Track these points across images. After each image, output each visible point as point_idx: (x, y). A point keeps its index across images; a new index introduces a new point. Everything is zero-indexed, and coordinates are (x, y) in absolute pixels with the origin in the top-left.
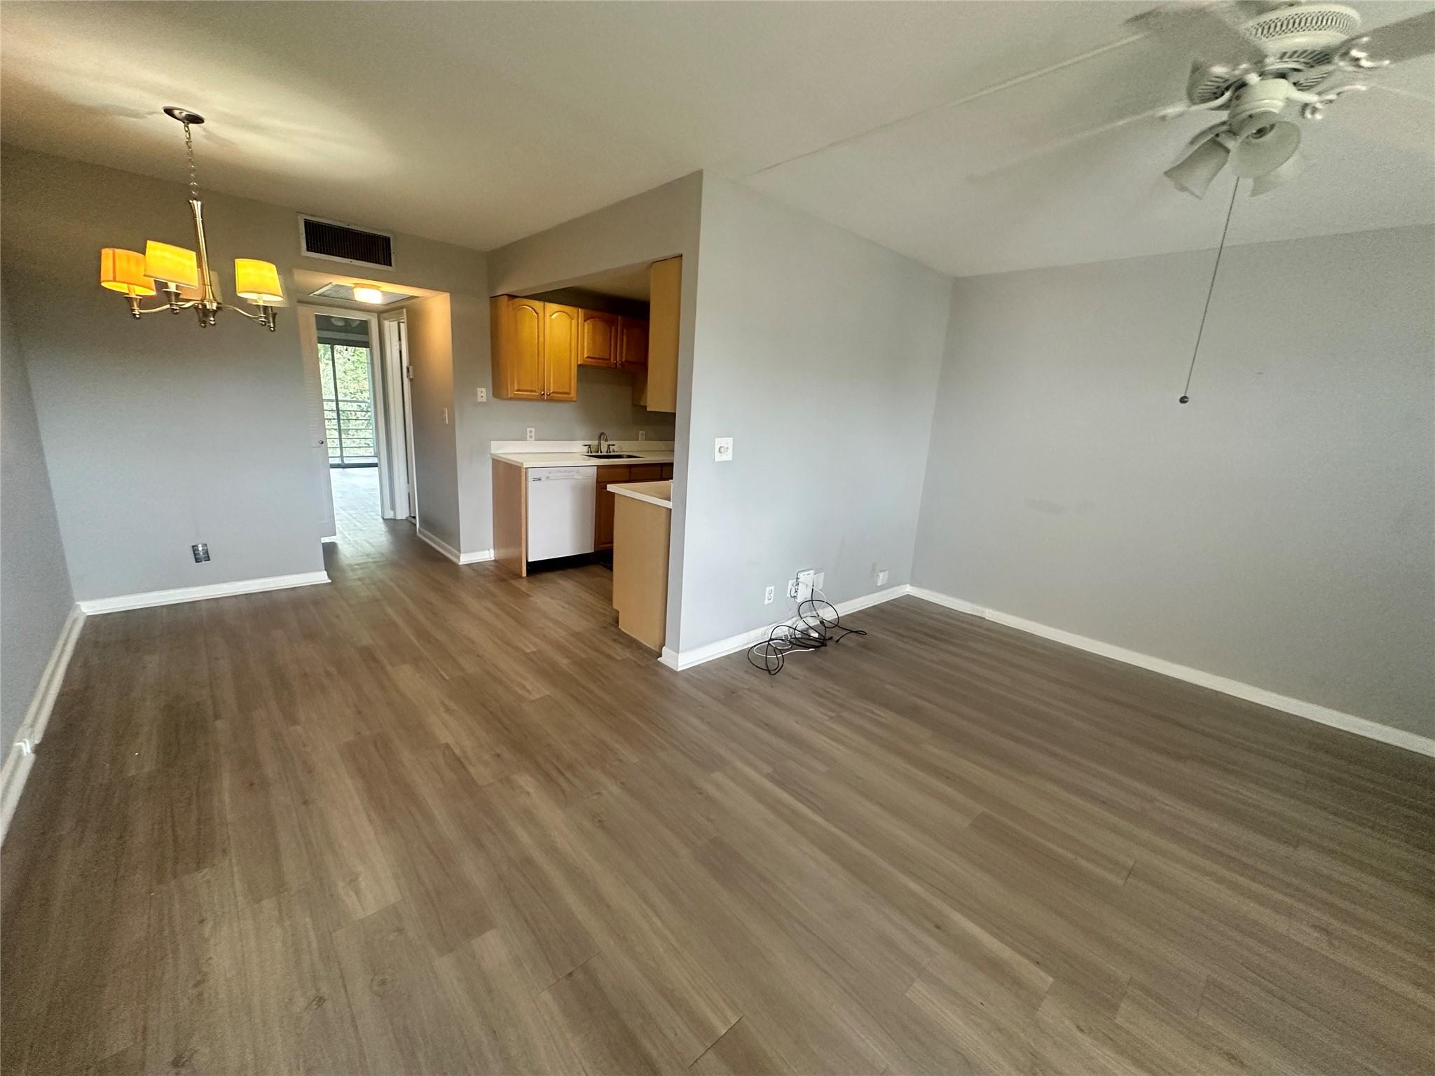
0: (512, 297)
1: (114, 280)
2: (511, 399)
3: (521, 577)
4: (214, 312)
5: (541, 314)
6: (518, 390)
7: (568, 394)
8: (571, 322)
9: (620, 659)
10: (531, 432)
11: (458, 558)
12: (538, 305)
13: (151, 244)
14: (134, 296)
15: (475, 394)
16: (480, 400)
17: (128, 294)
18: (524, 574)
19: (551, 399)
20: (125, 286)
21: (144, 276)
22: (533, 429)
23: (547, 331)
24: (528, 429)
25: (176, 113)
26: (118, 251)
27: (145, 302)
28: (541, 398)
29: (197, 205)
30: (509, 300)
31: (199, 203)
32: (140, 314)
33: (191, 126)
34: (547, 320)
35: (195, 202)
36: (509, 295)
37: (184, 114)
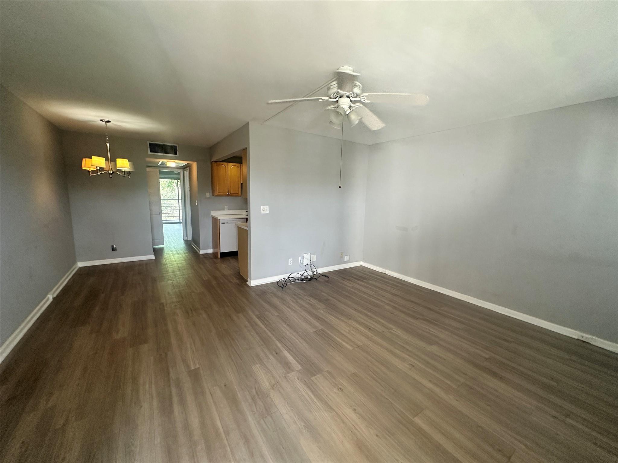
0: (216, 162)
1: (85, 167)
2: (216, 196)
3: (218, 258)
4: (112, 174)
5: (227, 167)
6: (219, 193)
7: (238, 193)
8: (238, 169)
9: (234, 282)
10: (226, 207)
11: (200, 252)
12: (226, 164)
13: (93, 157)
14: (90, 171)
15: (206, 194)
16: (207, 197)
17: (89, 170)
18: (219, 257)
19: (231, 196)
20: (88, 168)
21: (91, 165)
22: (227, 206)
23: (229, 173)
24: (225, 206)
25: (104, 121)
26: (86, 159)
27: (93, 172)
28: (227, 195)
29: (108, 145)
30: (215, 163)
31: (109, 144)
32: (92, 175)
33: (107, 123)
34: (229, 169)
35: (107, 144)
36: (215, 161)
37: (105, 121)
